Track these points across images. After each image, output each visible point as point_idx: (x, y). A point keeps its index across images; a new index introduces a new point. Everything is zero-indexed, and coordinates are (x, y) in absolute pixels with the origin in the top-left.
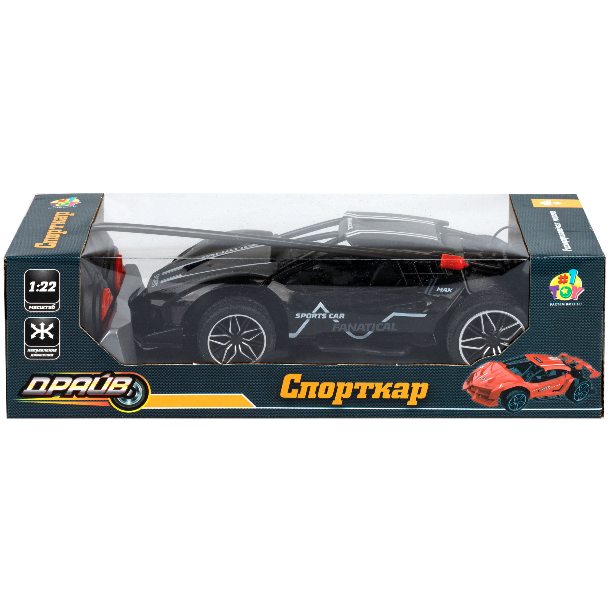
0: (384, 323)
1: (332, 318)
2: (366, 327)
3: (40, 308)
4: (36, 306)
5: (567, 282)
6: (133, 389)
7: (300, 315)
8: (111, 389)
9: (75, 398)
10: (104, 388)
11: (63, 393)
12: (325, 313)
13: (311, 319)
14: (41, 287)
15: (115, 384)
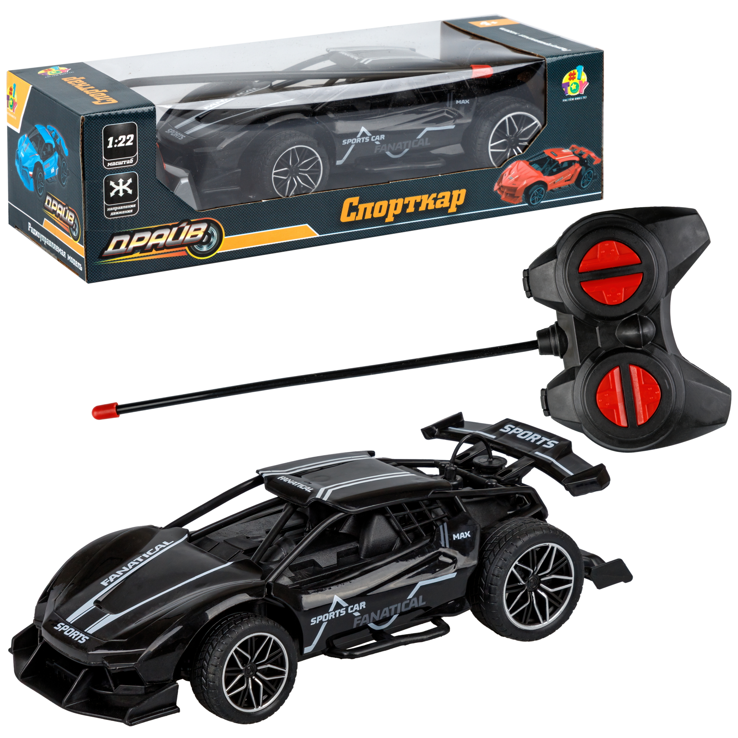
0: (419, 139)
1: (374, 140)
2: (403, 145)
3: (119, 164)
4: (114, 163)
5: (574, 78)
6: (208, 234)
7: (347, 141)
8: (188, 237)
9: (154, 252)
10: (182, 237)
11: (142, 249)
12: (368, 136)
13: (356, 144)
14: (119, 142)
15: (192, 233)
